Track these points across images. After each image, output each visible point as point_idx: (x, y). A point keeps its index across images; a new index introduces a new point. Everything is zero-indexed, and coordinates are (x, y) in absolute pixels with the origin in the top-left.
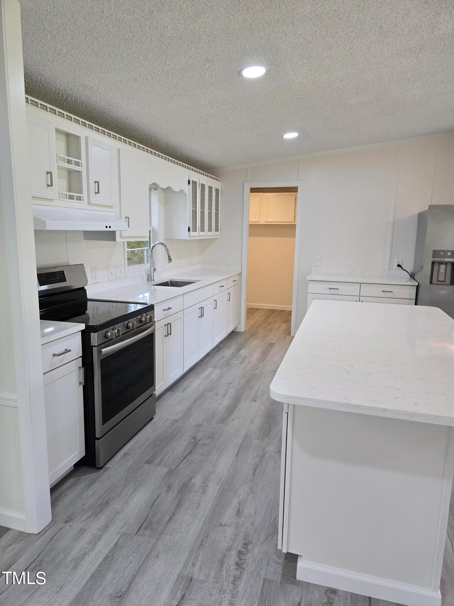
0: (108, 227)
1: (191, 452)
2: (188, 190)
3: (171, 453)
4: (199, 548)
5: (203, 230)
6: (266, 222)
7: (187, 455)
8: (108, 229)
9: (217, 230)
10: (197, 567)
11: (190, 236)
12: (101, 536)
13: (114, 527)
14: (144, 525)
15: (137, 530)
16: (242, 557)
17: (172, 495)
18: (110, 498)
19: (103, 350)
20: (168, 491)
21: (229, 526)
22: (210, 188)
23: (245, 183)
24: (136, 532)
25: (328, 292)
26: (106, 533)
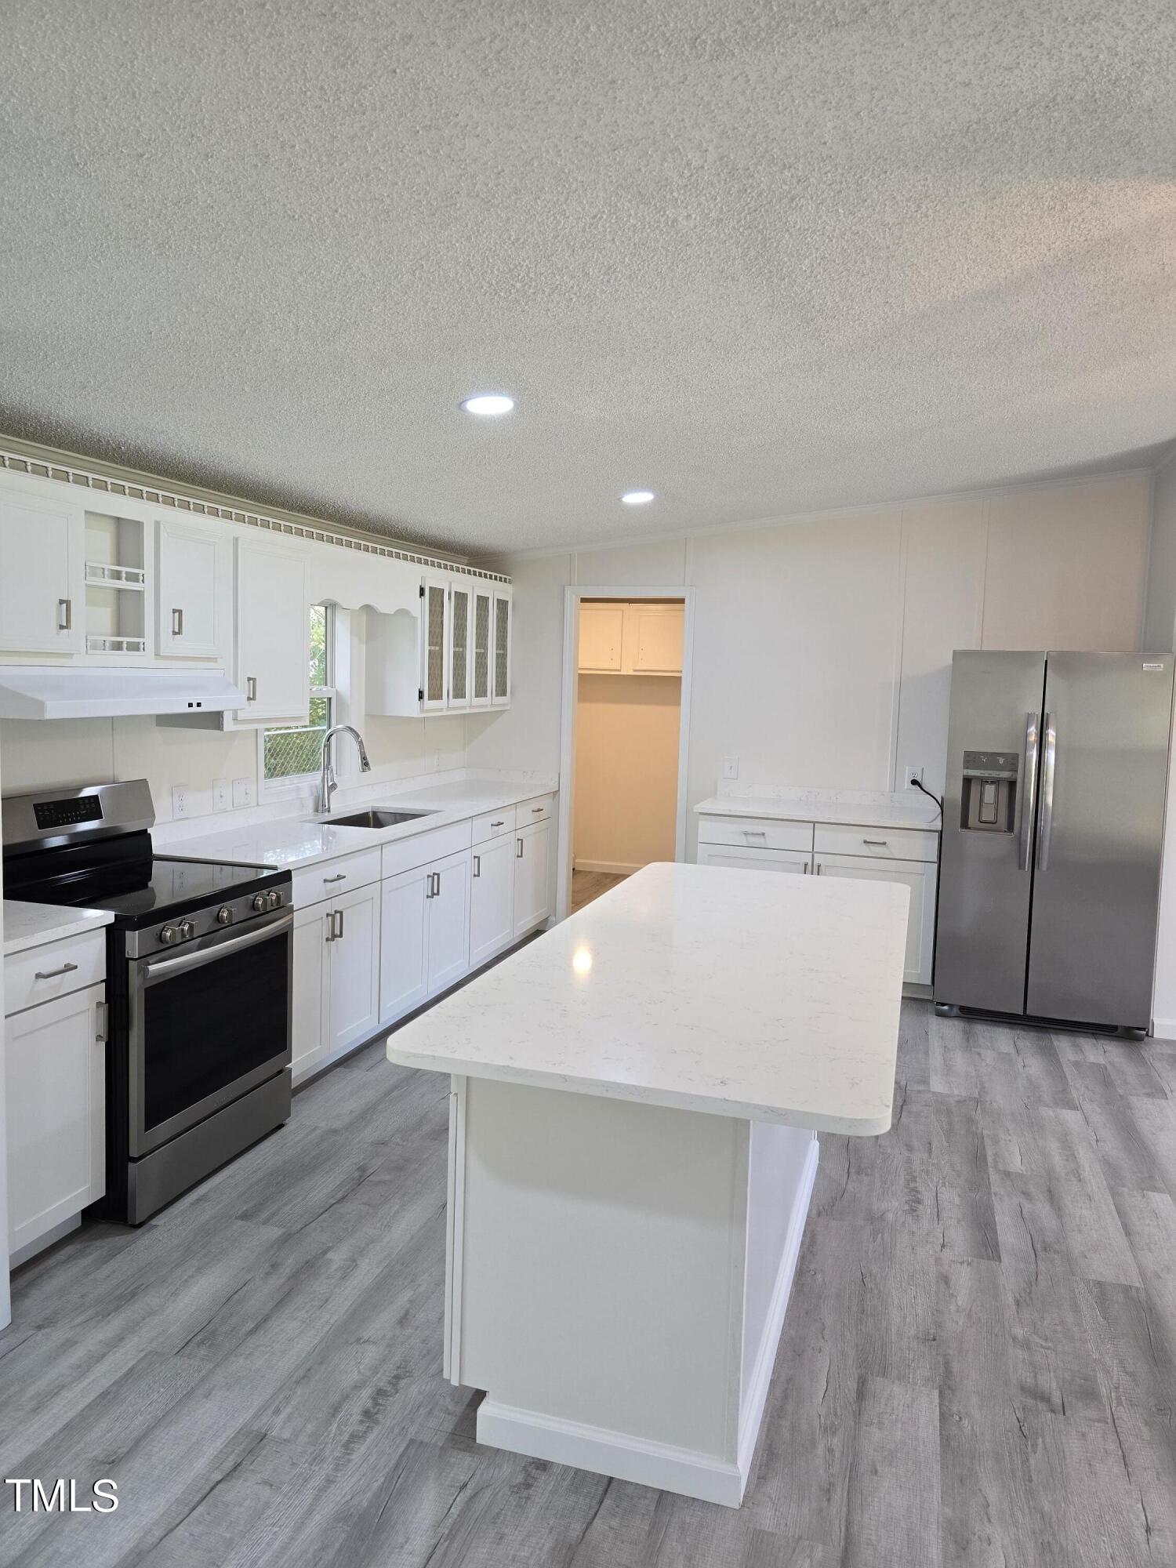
0: (195, 705)
1: (344, 1198)
2: (420, 609)
3: (300, 1199)
4: (297, 1382)
5: (459, 693)
6: (635, 671)
7: (333, 1204)
8: (195, 709)
9: (502, 691)
10: (283, 1415)
11: (422, 710)
12: (104, 1355)
13: (136, 1339)
14: (199, 1338)
15: (180, 1346)
16: (380, 1401)
17: (276, 1281)
18: (143, 1284)
19: (152, 968)
20: (268, 1274)
21: (374, 1343)
22: (482, 601)
23: (566, 589)
24: (177, 1349)
25: (743, 841)
26: (116, 1349)
